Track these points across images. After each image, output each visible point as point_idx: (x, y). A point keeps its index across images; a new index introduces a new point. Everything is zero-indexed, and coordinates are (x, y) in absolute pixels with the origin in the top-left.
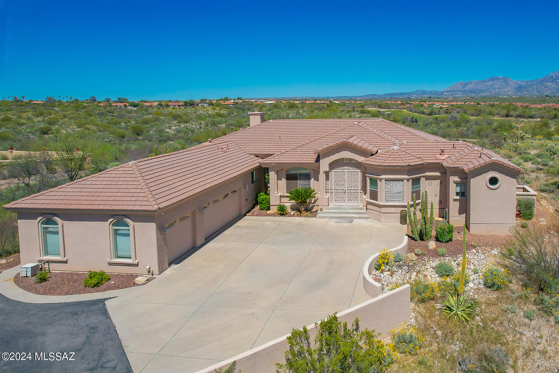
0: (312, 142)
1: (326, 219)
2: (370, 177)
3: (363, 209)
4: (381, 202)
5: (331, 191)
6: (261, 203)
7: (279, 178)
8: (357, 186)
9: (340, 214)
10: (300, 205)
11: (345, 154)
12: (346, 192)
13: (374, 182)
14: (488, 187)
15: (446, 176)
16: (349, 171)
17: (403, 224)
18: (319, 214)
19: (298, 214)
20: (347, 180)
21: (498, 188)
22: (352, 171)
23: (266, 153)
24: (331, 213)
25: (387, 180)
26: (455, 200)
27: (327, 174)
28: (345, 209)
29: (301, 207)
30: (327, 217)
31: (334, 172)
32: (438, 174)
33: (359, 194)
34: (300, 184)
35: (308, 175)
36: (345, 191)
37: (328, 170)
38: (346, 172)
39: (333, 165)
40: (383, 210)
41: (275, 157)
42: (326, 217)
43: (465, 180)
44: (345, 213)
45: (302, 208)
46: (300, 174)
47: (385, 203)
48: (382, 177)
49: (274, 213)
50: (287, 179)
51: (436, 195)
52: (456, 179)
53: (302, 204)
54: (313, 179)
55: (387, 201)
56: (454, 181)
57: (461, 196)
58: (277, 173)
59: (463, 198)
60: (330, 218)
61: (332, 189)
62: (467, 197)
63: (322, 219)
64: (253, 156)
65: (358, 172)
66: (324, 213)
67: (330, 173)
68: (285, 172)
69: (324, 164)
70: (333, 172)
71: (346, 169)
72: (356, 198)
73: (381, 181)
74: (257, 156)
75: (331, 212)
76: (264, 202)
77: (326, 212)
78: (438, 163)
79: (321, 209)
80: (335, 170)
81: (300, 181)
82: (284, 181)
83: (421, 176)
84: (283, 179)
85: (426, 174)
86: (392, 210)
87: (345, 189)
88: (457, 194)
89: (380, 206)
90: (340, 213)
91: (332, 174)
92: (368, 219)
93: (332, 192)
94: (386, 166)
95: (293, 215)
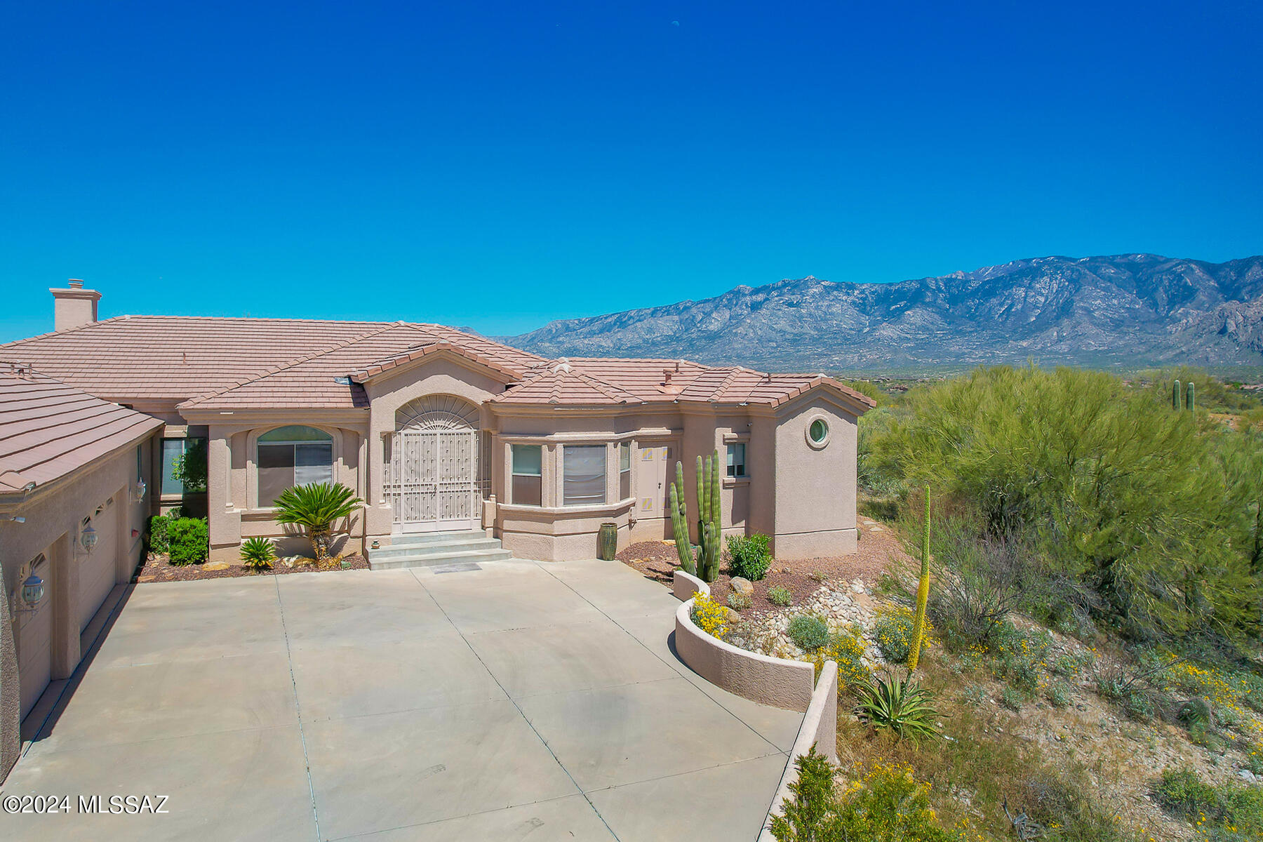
0: (312, 361)
1: (400, 567)
2: (514, 443)
3: (486, 537)
4: (551, 506)
5: (397, 493)
6: (179, 541)
7: (237, 463)
8: (465, 474)
9: (432, 552)
10: (315, 536)
11: (441, 384)
12: (438, 491)
13: (529, 455)
14: (809, 445)
15: (683, 435)
16: (447, 431)
17: (608, 560)
18: (374, 556)
19: (307, 565)
20: (441, 457)
21: (825, 447)
22: (454, 431)
23: (160, 397)
24: (407, 552)
25: (568, 446)
26: (726, 486)
27: (387, 438)
28: (439, 538)
29: (318, 541)
30: (401, 562)
31: (406, 435)
32: (664, 431)
33: (473, 495)
34: (305, 477)
35: (324, 449)
36: (435, 488)
37: (392, 428)
38: (438, 435)
39: (406, 416)
40: (559, 526)
41: (223, 395)
42: (399, 563)
43: (746, 436)
44: (446, 548)
45: (319, 544)
46: (300, 448)
47: (564, 508)
48: (557, 436)
49: (227, 567)
50: (259, 466)
51: (660, 484)
52: (729, 433)
53: (320, 533)
54: (341, 459)
55: (566, 502)
56: (724, 439)
57: (738, 475)
58: (232, 444)
59: (742, 479)
60: (409, 564)
61: (399, 486)
62: (749, 476)
63: (389, 568)
64: (117, 404)
65: (469, 434)
66: (386, 554)
67: (394, 440)
68: (256, 441)
69: (383, 411)
70: (403, 435)
71: (439, 427)
72: (463, 510)
73: (551, 448)
74: (129, 407)
75: (405, 550)
76: (190, 536)
77: (392, 551)
78: (670, 401)
79: (375, 542)
80: (408, 431)
81: (302, 469)
82: (252, 468)
83: (630, 437)
84: (249, 463)
85: (640, 431)
86: (580, 525)
87: (434, 484)
88: (731, 471)
89: (550, 518)
90: (431, 550)
91: (399, 443)
92: (510, 559)
93: (399, 494)
94: (572, 405)
95: (294, 569)
